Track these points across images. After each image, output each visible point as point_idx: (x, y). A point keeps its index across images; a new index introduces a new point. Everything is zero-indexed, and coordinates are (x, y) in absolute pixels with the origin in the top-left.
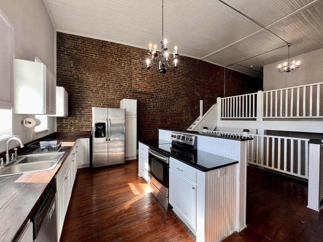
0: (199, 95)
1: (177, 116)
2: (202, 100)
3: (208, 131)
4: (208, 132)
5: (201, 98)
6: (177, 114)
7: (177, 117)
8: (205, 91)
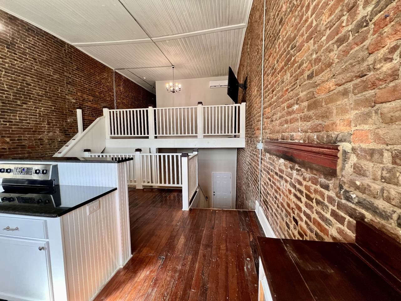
0: (74, 101)
1: (26, 133)
2: (81, 110)
3: (91, 154)
4: (91, 156)
5: (77, 106)
6: (25, 128)
7: (28, 134)
8: (85, 96)
